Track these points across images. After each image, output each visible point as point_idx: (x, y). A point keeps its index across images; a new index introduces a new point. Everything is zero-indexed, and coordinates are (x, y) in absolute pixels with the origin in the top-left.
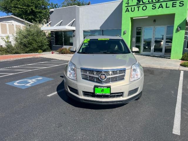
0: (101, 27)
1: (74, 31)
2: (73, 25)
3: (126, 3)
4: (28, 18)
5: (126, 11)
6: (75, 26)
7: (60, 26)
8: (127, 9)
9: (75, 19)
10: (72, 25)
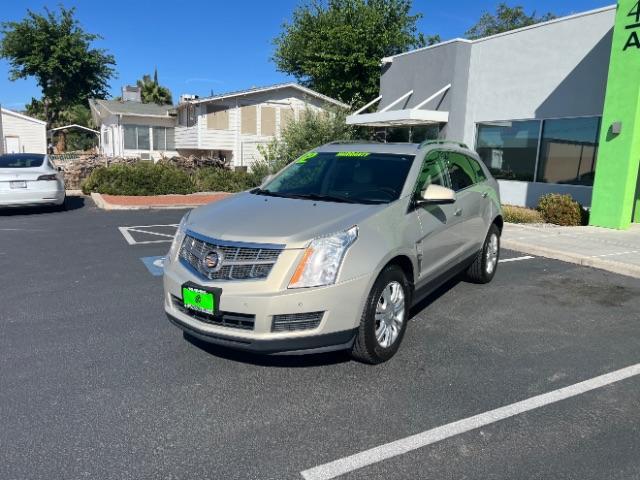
0: (538, 112)
1: (442, 125)
2: (441, 107)
3: (630, 14)
4: (344, 87)
5: (628, 44)
6: (448, 109)
7: (404, 108)
8: (634, 35)
9: (449, 85)
10: (438, 106)
